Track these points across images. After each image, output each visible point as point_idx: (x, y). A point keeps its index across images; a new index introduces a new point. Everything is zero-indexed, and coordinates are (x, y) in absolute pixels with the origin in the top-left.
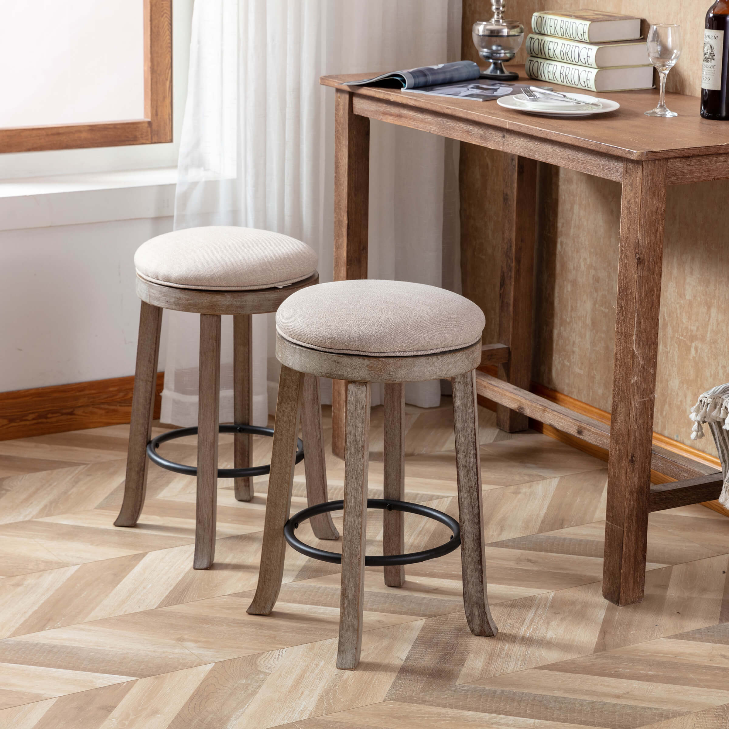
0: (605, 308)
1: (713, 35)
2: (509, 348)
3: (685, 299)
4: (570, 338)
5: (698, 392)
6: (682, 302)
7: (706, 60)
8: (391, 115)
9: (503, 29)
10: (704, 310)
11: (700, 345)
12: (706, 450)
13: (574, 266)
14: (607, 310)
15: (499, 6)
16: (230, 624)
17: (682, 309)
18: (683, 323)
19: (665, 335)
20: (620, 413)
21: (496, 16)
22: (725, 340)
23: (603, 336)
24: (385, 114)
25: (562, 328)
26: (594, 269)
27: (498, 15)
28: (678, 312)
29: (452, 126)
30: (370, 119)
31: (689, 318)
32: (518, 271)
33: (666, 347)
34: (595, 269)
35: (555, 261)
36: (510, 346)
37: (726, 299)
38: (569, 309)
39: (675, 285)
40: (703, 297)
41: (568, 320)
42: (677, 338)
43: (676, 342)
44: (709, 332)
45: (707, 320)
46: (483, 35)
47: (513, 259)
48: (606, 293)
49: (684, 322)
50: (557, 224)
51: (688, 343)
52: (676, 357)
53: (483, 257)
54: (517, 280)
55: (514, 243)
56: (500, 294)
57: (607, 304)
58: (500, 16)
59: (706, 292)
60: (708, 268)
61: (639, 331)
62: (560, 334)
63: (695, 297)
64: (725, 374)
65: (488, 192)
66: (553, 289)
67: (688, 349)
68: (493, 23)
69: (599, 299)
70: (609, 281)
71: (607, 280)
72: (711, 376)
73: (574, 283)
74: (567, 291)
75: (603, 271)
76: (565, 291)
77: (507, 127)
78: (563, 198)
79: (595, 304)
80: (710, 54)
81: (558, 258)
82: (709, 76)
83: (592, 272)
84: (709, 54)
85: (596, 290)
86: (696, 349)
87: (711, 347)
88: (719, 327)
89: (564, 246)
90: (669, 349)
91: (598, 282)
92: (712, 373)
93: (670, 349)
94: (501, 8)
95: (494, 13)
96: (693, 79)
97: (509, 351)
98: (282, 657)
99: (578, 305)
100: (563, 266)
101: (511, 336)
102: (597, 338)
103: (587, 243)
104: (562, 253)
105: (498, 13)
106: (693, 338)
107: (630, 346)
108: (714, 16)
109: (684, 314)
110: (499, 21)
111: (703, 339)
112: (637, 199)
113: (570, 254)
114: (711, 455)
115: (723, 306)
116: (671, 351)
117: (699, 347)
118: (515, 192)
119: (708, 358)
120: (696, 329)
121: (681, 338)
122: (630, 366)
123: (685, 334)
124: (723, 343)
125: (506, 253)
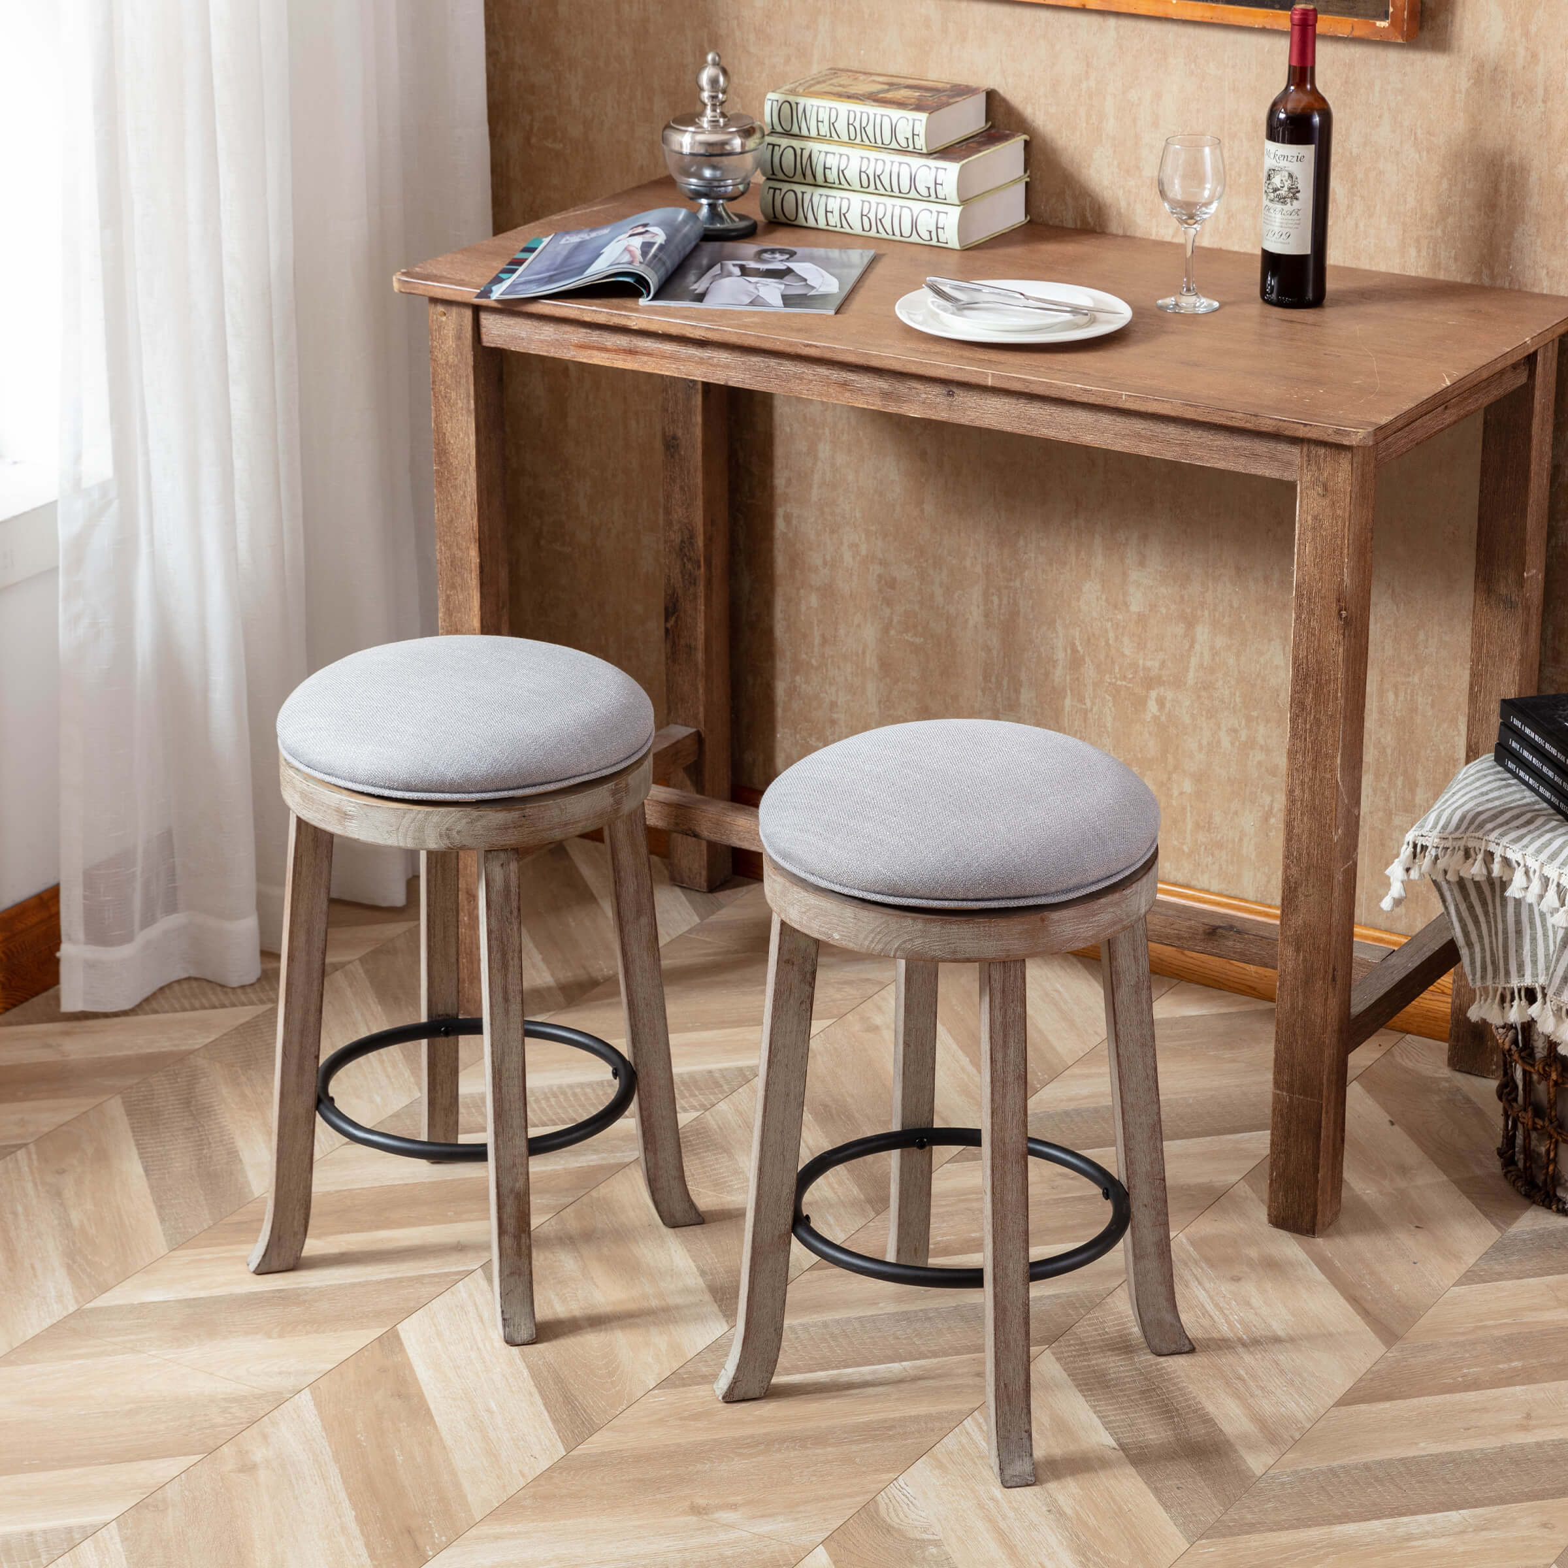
0: (915, 635)
1: (1296, 155)
2: (698, 734)
3: (1128, 611)
4: (822, 695)
5: (1169, 779)
6: (1120, 617)
7: (1282, 200)
8: (605, 349)
9: (731, 139)
10: (1180, 629)
11: (1169, 695)
12: (1193, 883)
13: (824, 560)
14: (919, 640)
15: (717, 92)
17: (1121, 630)
18: (1123, 655)
19: (1078, 679)
21: (709, 111)
22: (1233, 682)
23: (913, 688)
25: (797, 678)
26: (881, 564)
27: (714, 110)
28: (1111, 635)
29: (795, 374)
31: (1141, 646)
32: (709, 582)
33: (1082, 700)
34: (883, 563)
35: (770, 550)
36: (702, 728)
37: (1231, 606)
38: (817, 641)
39: (1099, 587)
40: (1173, 607)
41: (814, 662)
42: (1110, 683)
43: (1106, 692)
44: (1192, 670)
45: (1187, 647)
46: (692, 154)
48: (917, 608)
49: (1127, 652)
50: (772, 481)
51: (1138, 690)
52: (1109, 719)
53: (566, 550)
54: (708, 600)
55: (701, 530)
56: (667, 630)
57: (920, 628)
58: (718, 111)
59: (1182, 597)
60: (1183, 554)
61: (1344, 748)
62: (792, 691)
63: (1153, 607)
64: (1237, 744)
66: (769, 604)
67: (1140, 703)
68: (706, 125)
69: (896, 619)
70: (921, 584)
71: (917, 583)
72: (1200, 749)
73: (828, 592)
74: (809, 608)
75: (906, 567)
76: (803, 608)
78: (788, 429)
79: (886, 630)
80: (1290, 189)
81: (779, 546)
82: (1287, 230)
83: (876, 569)
84: (1286, 189)
85: (889, 602)
86: (1161, 703)
87: (1199, 697)
88: (1217, 659)
89: (794, 522)
90: (1089, 704)
91: (893, 587)
92: (1205, 742)
93: (1093, 704)
94: (720, 96)
95: (705, 105)
97: (699, 738)
99: (842, 632)
100: (794, 561)
101: (701, 709)
102: (895, 693)
103: (858, 515)
104: (790, 535)
105: (714, 105)
106: (1150, 682)
108: (1287, 118)
109: (1126, 640)
110: (718, 121)
111: (1178, 683)
112: (1339, 512)
113: (812, 537)
114: (1208, 891)
115: (1226, 620)
116: (1096, 709)
117: (1169, 698)
118: (698, 432)
119: (1193, 716)
120: (1157, 665)
121: (1119, 683)
122: (1331, 811)
123: (1131, 676)
124: (1229, 687)
125: (681, 550)
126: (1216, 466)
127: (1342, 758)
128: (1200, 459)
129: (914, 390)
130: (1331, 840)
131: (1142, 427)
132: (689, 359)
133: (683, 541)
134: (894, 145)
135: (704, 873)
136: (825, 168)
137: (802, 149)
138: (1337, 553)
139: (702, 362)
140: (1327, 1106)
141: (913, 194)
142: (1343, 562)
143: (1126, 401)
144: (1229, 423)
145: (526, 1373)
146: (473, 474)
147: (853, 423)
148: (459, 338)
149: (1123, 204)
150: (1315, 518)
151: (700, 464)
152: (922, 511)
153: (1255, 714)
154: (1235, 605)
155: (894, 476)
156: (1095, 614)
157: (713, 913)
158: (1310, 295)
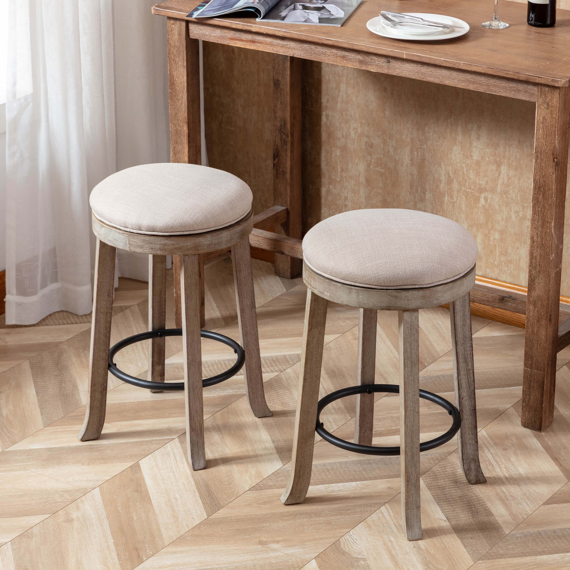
0: (381, 168)
2: (287, 209)
3: (472, 159)
4: (341, 194)
5: (489, 233)
6: (468, 162)
10: (494, 167)
11: (490, 196)
12: (499, 278)
13: (343, 135)
14: (383, 171)
16: (282, 518)
17: (469, 167)
18: (470, 178)
19: (450, 188)
20: (538, 283)
22: (517, 191)
23: (381, 191)
24: (232, 39)
25: (331, 186)
26: (367, 137)
28: (465, 169)
29: (323, 52)
31: (478, 174)
32: (292, 144)
33: (452, 198)
35: (320, 130)
36: (289, 207)
37: (516, 158)
38: (339, 170)
39: (460, 148)
40: (492, 158)
41: (338, 179)
42: (464, 191)
43: (462, 194)
44: (499, 185)
45: (497, 175)
47: (288, 135)
48: (382, 156)
49: (472, 177)
50: (320, 100)
51: (477, 194)
52: (464, 206)
53: (233, 129)
54: (292, 151)
55: (289, 121)
56: (274, 164)
57: (383, 165)
59: (495, 153)
60: (496, 135)
61: (555, 218)
62: (329, 192)
63: (483, 158)
64: (518, 218)
66: (319, 154)
67: (478, 199)
69: (373, 161)
70: (384, 146)
71: (382, 146)
72: (503, 220)
73: (344, 149)
75: (377, 138)
76: (333, 155)
78: (328, 78)
79: (369, 166)
81: (323, 128)
83: (365, 139)
85: (370, 154)
86: (486, 199)
87: (502, 197)
88: (510, 180)
89: (330, 118)
91: (372, 147)
92: (504, 217)
93: (457, 200)
97: (287, 212)
98: (356, 540)
99: (350, 166)
100: (330, 135)
101: (289, 199)
102: (372, 193)
103: (357, 116)
104: (328, 124)
106: (481, 190)
109: (471, 172)
111: (493, 191)
112: (554, 116)
113: (338, 124)
114: (505, 282)
115: (514, 164)
116: (458, 202)
117: (489, 197)
118: (288, 78)
119: (500, 206)
120: (484, 183)
121: (468, 190)
122: (550, 246)
123: (473, 188)
124: (515, 193)
125: (280, 129)
126: (501, 95)
127: (554, 223)
128: (495, 92)
129: (373, 60)
130: (549, 259)
131: (470, 77)
132: (278, 45)
133: (281, 126)
135: (289, 270)
138: (553, 134)
139: (283, 46)
140: (547, 375)
142: (555, 138)
143: (463, 66)
144: (507, 76)
145: (193, 483)
146: (185, 94)
147: (356, 75)
148: (180, 34)
150: (544, 118)
151: (289, 92)
152: (385, 114)
153: (526, 205)
154: (518, 157)
155: (373, 98)
156: (458, 160)
157: (292, 288)
158: (549, 22)
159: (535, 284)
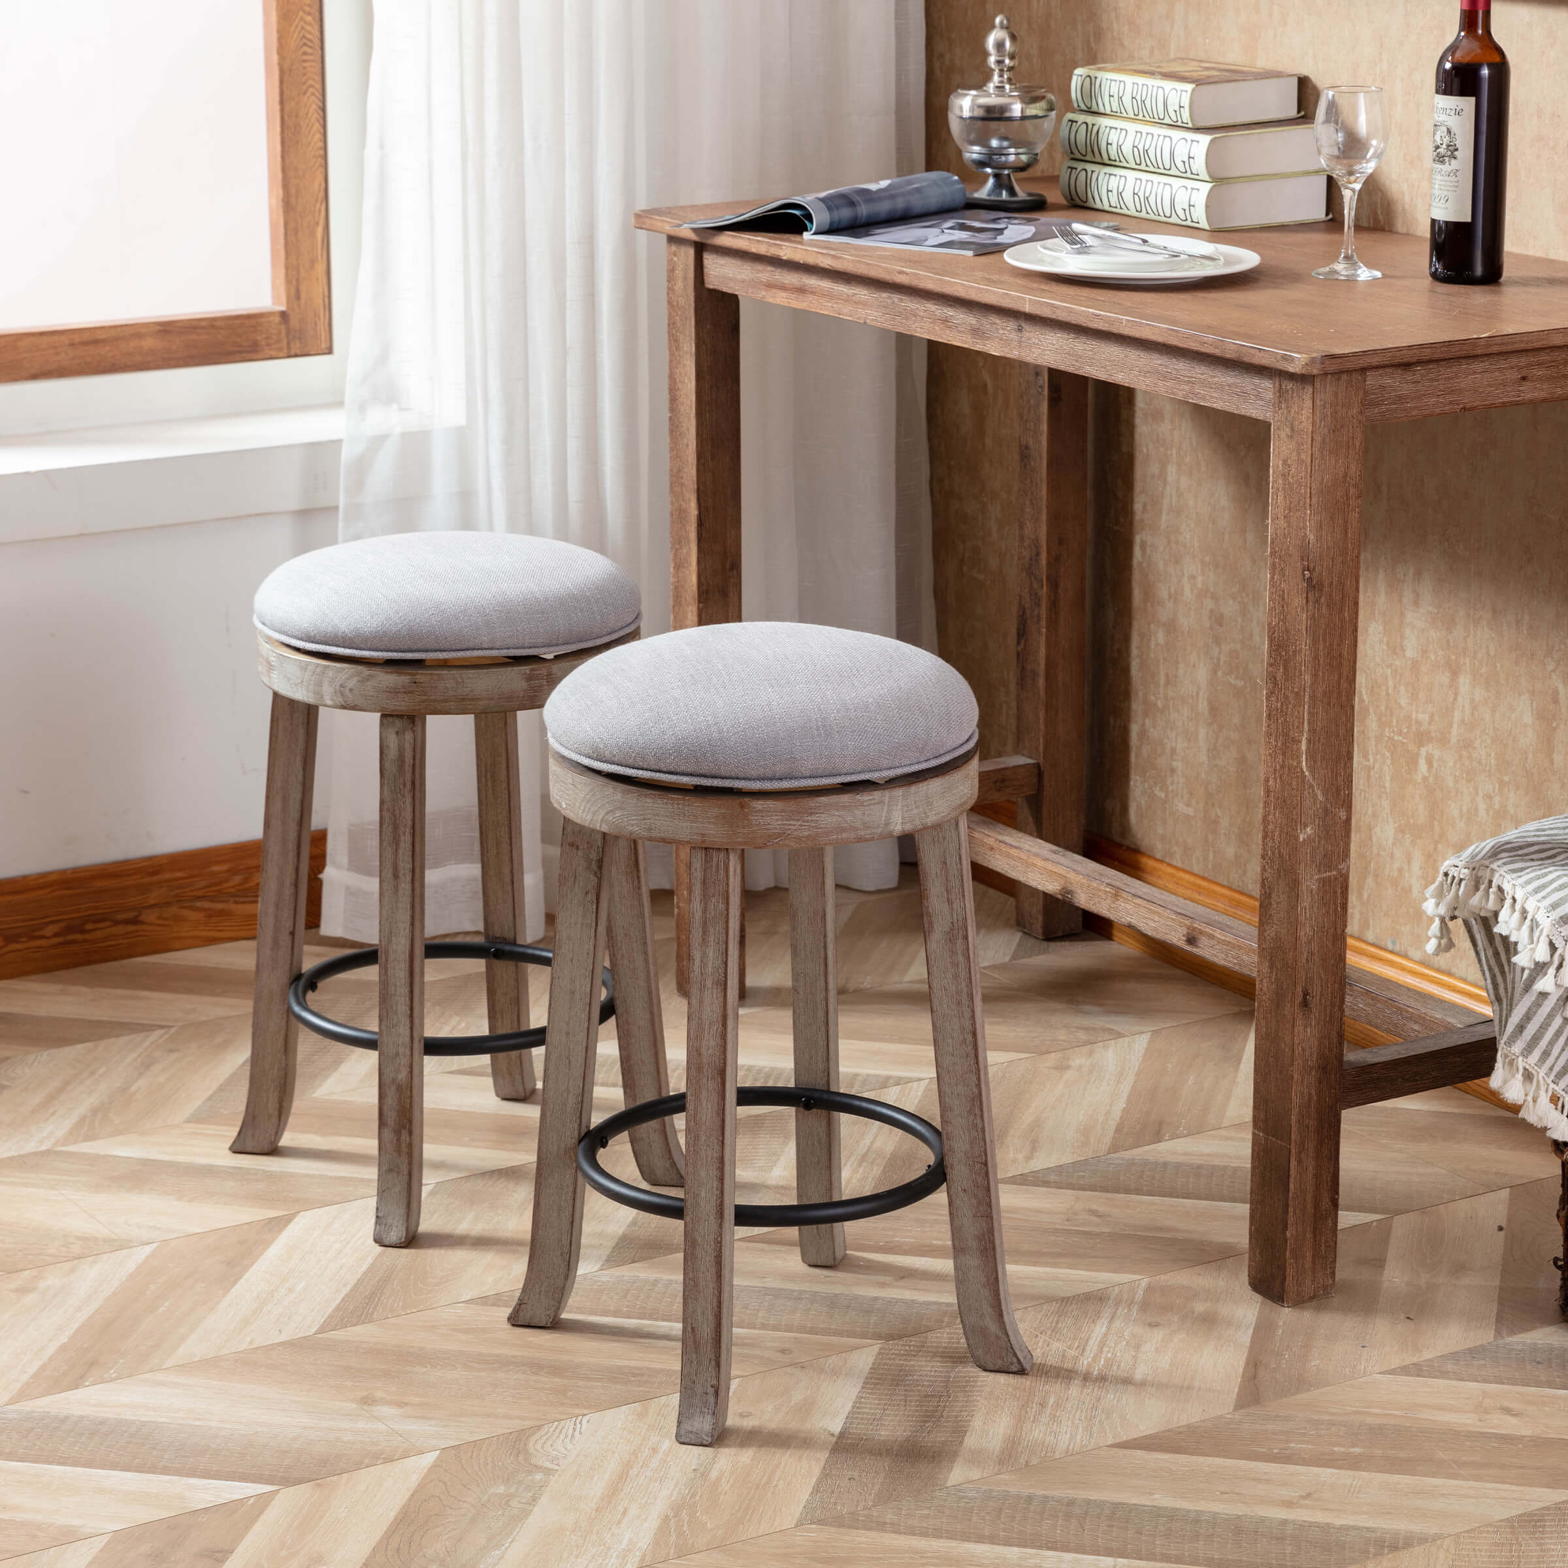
0: (1237, 678)
1: (1454, 108)
2: (1038, 766)
3: (1404, 656)
4: (1165, 741)
5: (1435, 849)
6: (1397, 663)
7: (1440, 159)
8: (783, 288)
9: (1011, 104)
10: (1444, 678)
11: (1437, 754)
12: (1454, 970)
13: (1170, 593)
14: (1240, 684)
15: (1004, 56)
16: (471, 1364)
17: (1398, 678)
18: (1400, 707)
19: (1363, 732)
20: (1277, 904)
21: (996, 78)
22: (1489, 741)
23: (1234, 735)
24: (770, 286)
25: (1147, 721)
26: (1212, 598)
27: (1001, 76)
28: (1391, 683)
29: (912, 310)
30: (740, 297)
31: (1414, 697)
32: (1054, 605)
33: (1366, 757)
34: (1215, 597)
35: (1129, 581)
36: (1041, 761)
37: (1488, 654)
38: (1162, 681)
39: (1381, 628)
40: (1441, 653)
41: (1160, 704)
42: (1389, 738)
43: (1386, 747)
44: (1455, 726)
45: (1451, 699)
46: (971, 118)
47: (1042, 581)
48: (1239, 647)
49: (1403, 704)
50: (1132, 507)
51: (1412, 747)
52: (1388, 778)
53: (981, 577)
54: (1052, 623)
55: (1045, 547)
56: (1018, 653)
57: (1241, 671)
58: (1006, 77)
59: (1448, 642)
60: (1450, 593)
61: (1312, 731)
62: (1143, 733)
63: (1424, 652)
64: (1491, 812)
65: (988, 441)
66: (1127, 639)
67: (1413, 761)
68: (991, 91)
69: (1223, 658)
70: (1242, 621)
71: (1240, 620)
72: (1462, 816)
73: (1171, 627)
74: (1157, 645)
75: (1231, 602)
76: (1153, 644)
77: (1027, 309)
78: (1145, 450)
79: (1215, 671)
80: (1448, 146)
81: (1136, 576)
82: (1445, 193)
83: (1209, 604)
84: (1444, 146)
85: (1217, 641)
86: (1429, 760)
87: (1461, 757)
88: (1476, 714)
89: (1148, 551)
90: (1372, 760)
91: (1221, 625)
92: (1465, 811)
93: (1375, 761)
94: (1007, 61)
95: (993, 70)
96: (1412, 200)
97: (1038, 771)
98: (580, 1433)
99: (1181, 672)
100: (1148, 594)
101: (1041, 740)
102: (1220, 740)
103: (1196, 544)
104: (1145, 565)
105: (1001, 71)
106: (1422, 738)
107: (1295, 764)
108: (1454, 68)
109: (1402, 689)
110: (1003, 87)
111: (1443, 740)
112: (1303, 456)
113: (1161, 567)
114: (1465, 980)
115: (1483, 670)
116: (1377, 766)
117: (1436, 757)
118: (1044, 443)
119: (1456, 781)
120: (1427, 719)
121: (1396, 738)
122: (1297, 804)
123: (1405, 730)
124: (1486, 747)
125: (1030, 568)
127: (1309, 741)
129: (994, 326)
130: (1297, 838)
132: (830, 296)
133: (1031, 559)
134: (1167, 121)
135: (1040, 918)
136: (1108, 144)
137: (1093, 125)
138: (1302, 503)
141: (1174, 171)
142: (1306, 514)
146: (693, 422)
147: (1194, 443)
148: (685, 278)
149: (1407, 198)
150: (1285, 462)
151: (1045, 476)
152: (1245, 540)
153: (1506, 779)
154: (1492, 653)
155: (1224, 502)
156: (1378, 660)
159: (1271, 904)
